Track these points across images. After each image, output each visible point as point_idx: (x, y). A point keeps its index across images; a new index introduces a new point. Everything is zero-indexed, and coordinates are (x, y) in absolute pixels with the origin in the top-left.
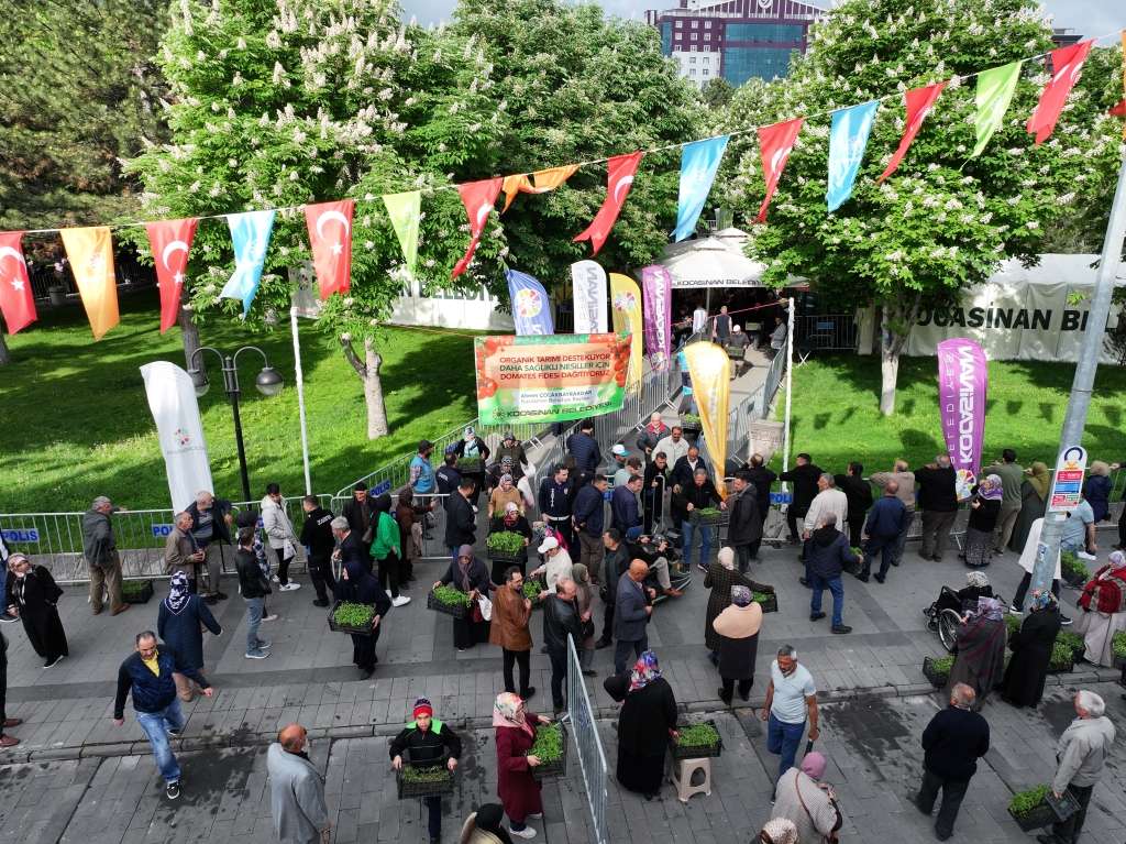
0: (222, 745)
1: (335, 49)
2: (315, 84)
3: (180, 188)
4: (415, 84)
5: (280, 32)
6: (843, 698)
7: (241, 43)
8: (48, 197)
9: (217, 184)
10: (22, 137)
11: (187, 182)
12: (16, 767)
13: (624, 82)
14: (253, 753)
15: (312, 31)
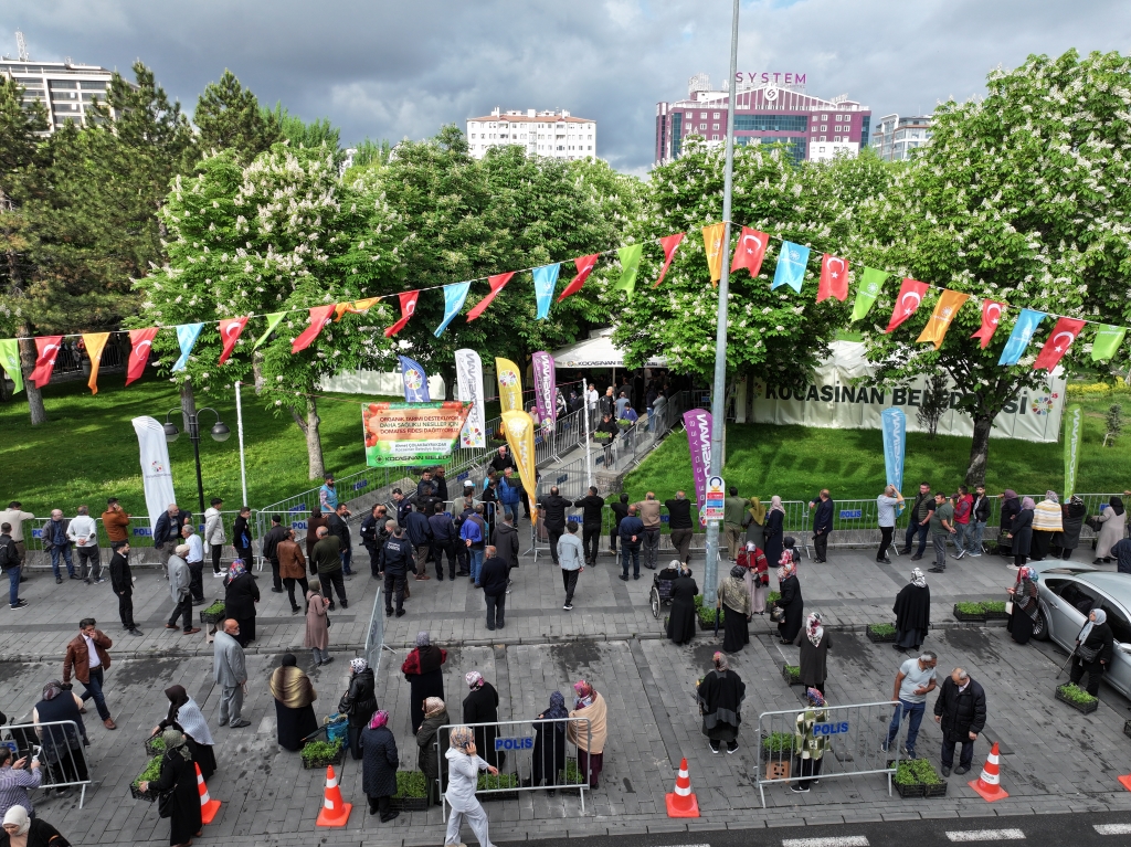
0: (161, 656)
1: (279, 207)
2: (266, 229)
3: (168, 300)
4: (340, 226)
5: (243, 196)
6: (568, 641)
7: (215, 204)
8: (82, 298)
9: (195, 297)
10: (67, 253)
11: (173, 295)
12: (32, 664)
13: (536, 207)
14: (179, 661)
15: (266, 193)
